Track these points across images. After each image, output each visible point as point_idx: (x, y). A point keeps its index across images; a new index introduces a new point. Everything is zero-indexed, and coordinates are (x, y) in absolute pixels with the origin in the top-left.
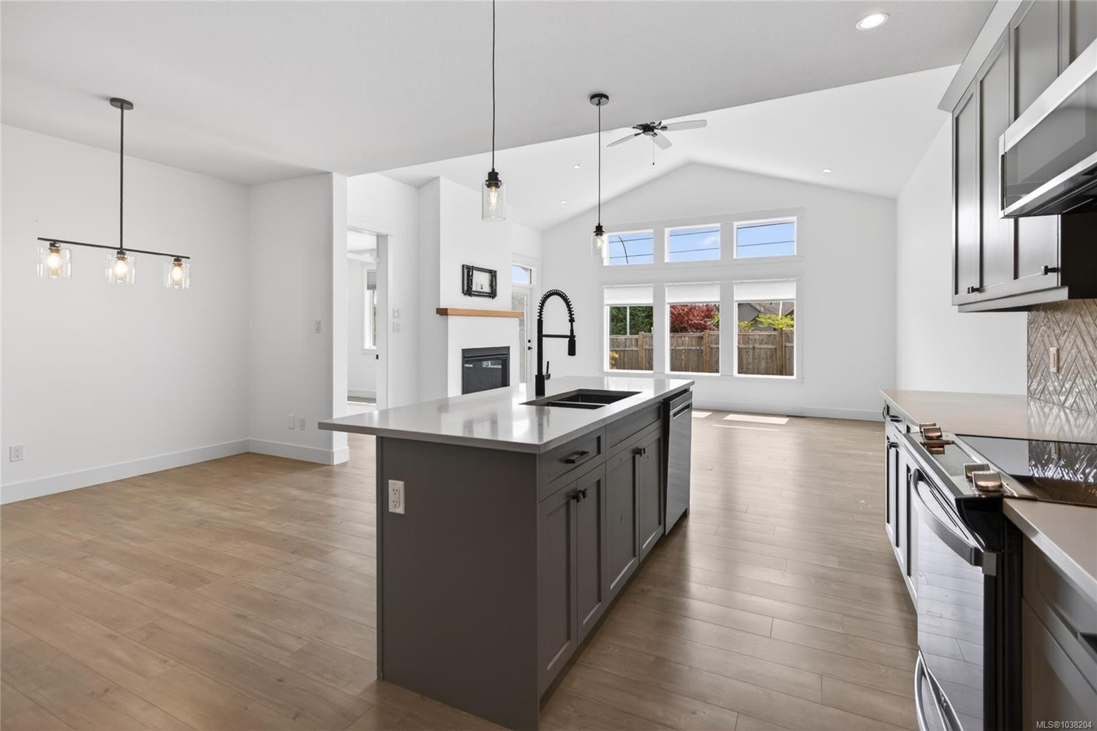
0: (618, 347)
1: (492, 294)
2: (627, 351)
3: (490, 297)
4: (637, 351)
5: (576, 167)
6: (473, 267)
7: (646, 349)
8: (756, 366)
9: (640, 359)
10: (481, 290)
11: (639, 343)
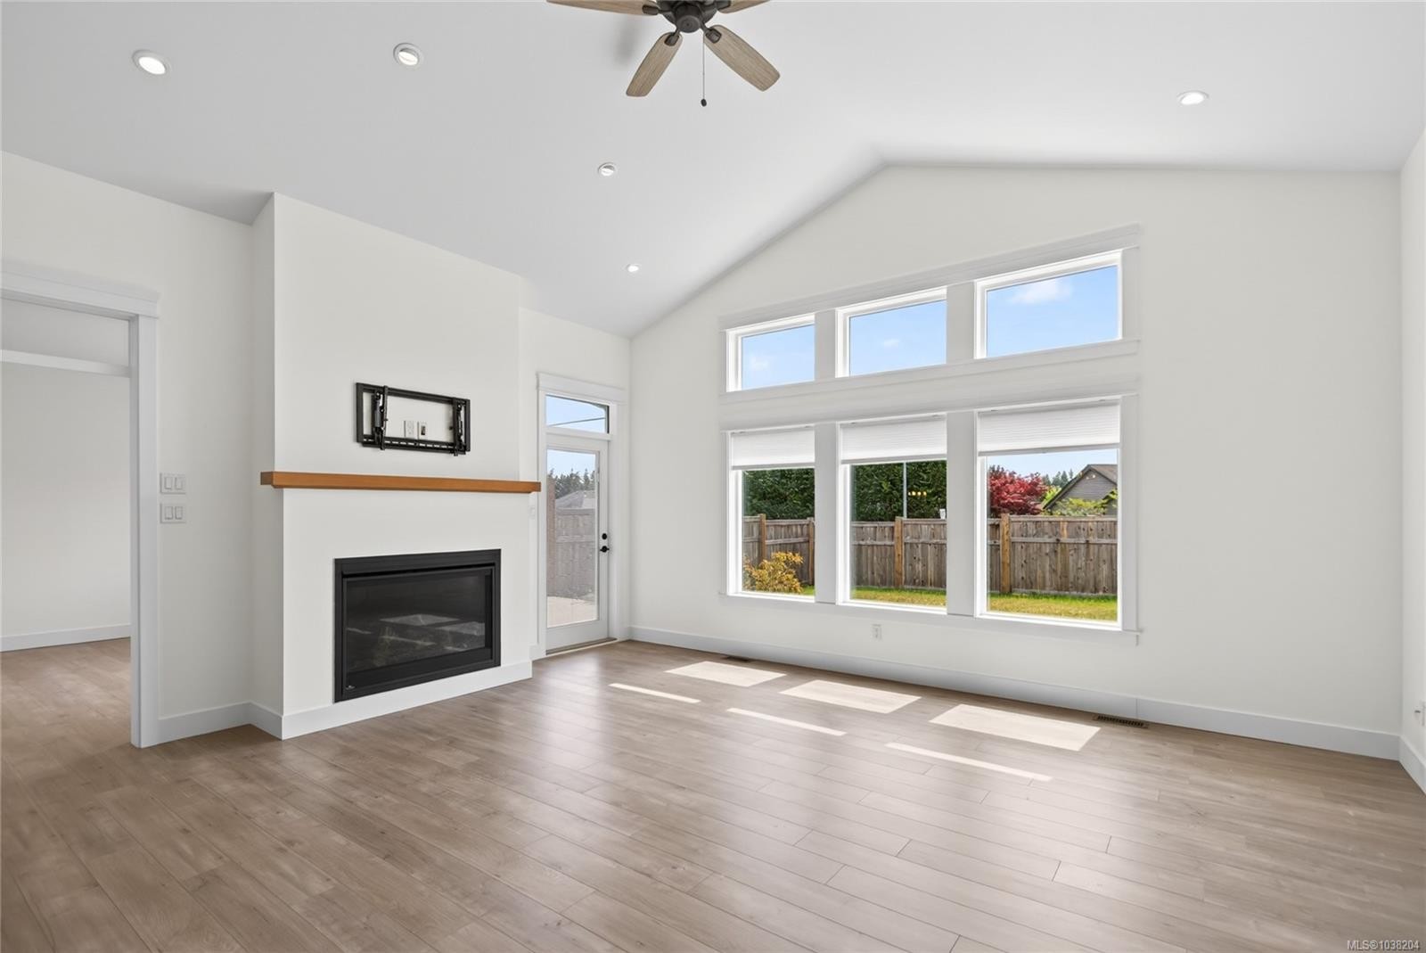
0: (863, 540)
1: (458, 445)
2: (877, 546)
3: (452, 451)
4: (892, 546)
5: (607, 173)
6: (384, 388)
7: (905, 544)
8: (1092, 573)
9: (897, 559)
10: (422, 437)
11: (896, 535)
